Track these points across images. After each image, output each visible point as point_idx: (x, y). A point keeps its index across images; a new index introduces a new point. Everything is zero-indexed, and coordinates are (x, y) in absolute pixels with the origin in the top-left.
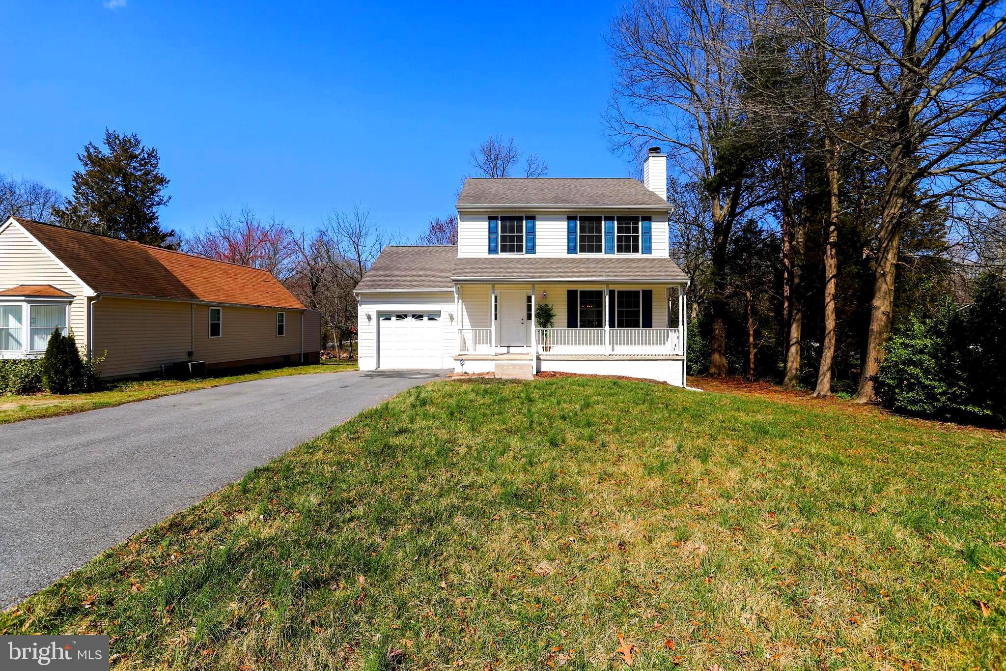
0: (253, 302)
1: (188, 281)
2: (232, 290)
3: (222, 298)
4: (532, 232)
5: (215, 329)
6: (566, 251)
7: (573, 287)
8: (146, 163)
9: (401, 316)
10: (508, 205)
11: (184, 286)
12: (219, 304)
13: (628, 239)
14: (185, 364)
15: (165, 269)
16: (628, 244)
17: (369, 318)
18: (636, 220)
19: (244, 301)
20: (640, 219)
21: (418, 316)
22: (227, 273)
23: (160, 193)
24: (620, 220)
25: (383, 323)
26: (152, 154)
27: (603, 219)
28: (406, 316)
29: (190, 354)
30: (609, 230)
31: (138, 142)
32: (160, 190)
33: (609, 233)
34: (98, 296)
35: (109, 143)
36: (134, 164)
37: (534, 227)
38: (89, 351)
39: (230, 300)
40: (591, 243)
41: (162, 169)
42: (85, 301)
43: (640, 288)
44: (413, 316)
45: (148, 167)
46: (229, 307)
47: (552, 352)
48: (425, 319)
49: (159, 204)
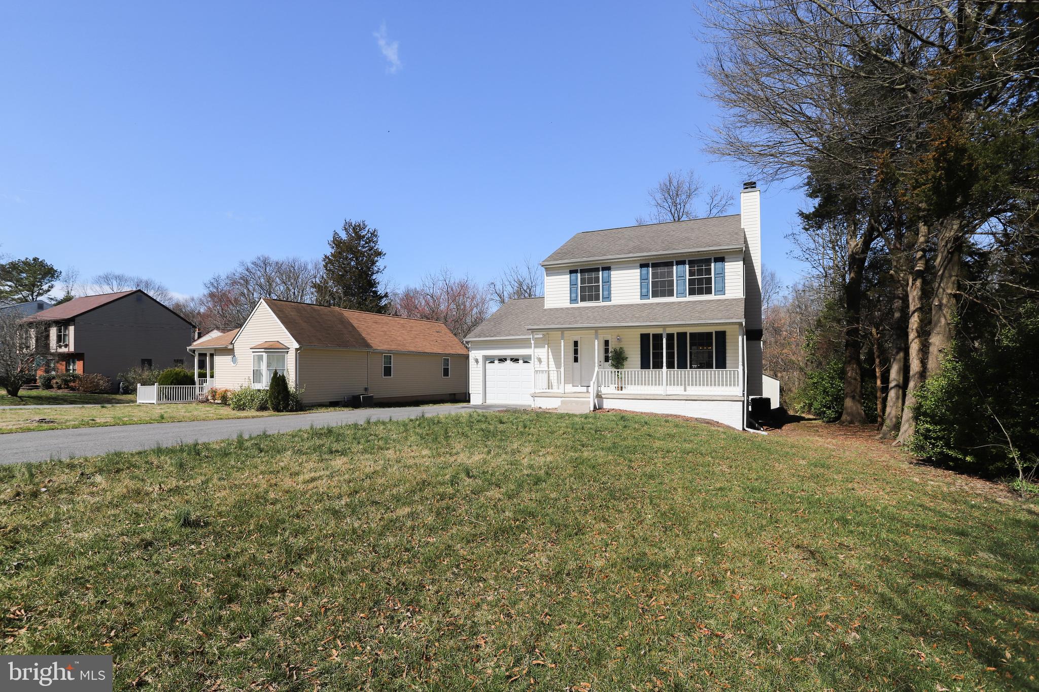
0: (420, 350)
1: (369, 334)
2: (405, 340)
3: (393, 347)
4: (608, 282)
5: (388, 371)
6: (639, 297)
7: (645, 331)
8: (370, 241)
9: (502, 360)
10: (585, 259)
11: (363, 339)
12: (390, 351)
13: (700, 281)
14: (358, 397)
15: (353, 326)
16: (700, 286)
17: (477, 361)
18: (708, 262)
19: (413, 349)
20: (713, 260)
21: (515, 360)
22: (404, 327)
23: (377, 264)
24: (691, 263)
25: (489, 366)
26: (374, 234)
27: (675, 263)
28: (506, 360)
29: (366, 389)
30: (681, 274)
31: (365, 226)
32: (377, 261)
33: (681, 277)
34: (300, 347)
35: (346, 229)
36: (362, 243)
37: (609, 276)
38: (296, 385)
39: (400, 348)
40: (662, 288)
41: (381, 246)
42: (294, 351)
43: (712, 329)
44: (512, 360)
45: (372, 244)
46: (399, 354)
47: (624, 391)
48: (521, 361)
49: (377, 272)
